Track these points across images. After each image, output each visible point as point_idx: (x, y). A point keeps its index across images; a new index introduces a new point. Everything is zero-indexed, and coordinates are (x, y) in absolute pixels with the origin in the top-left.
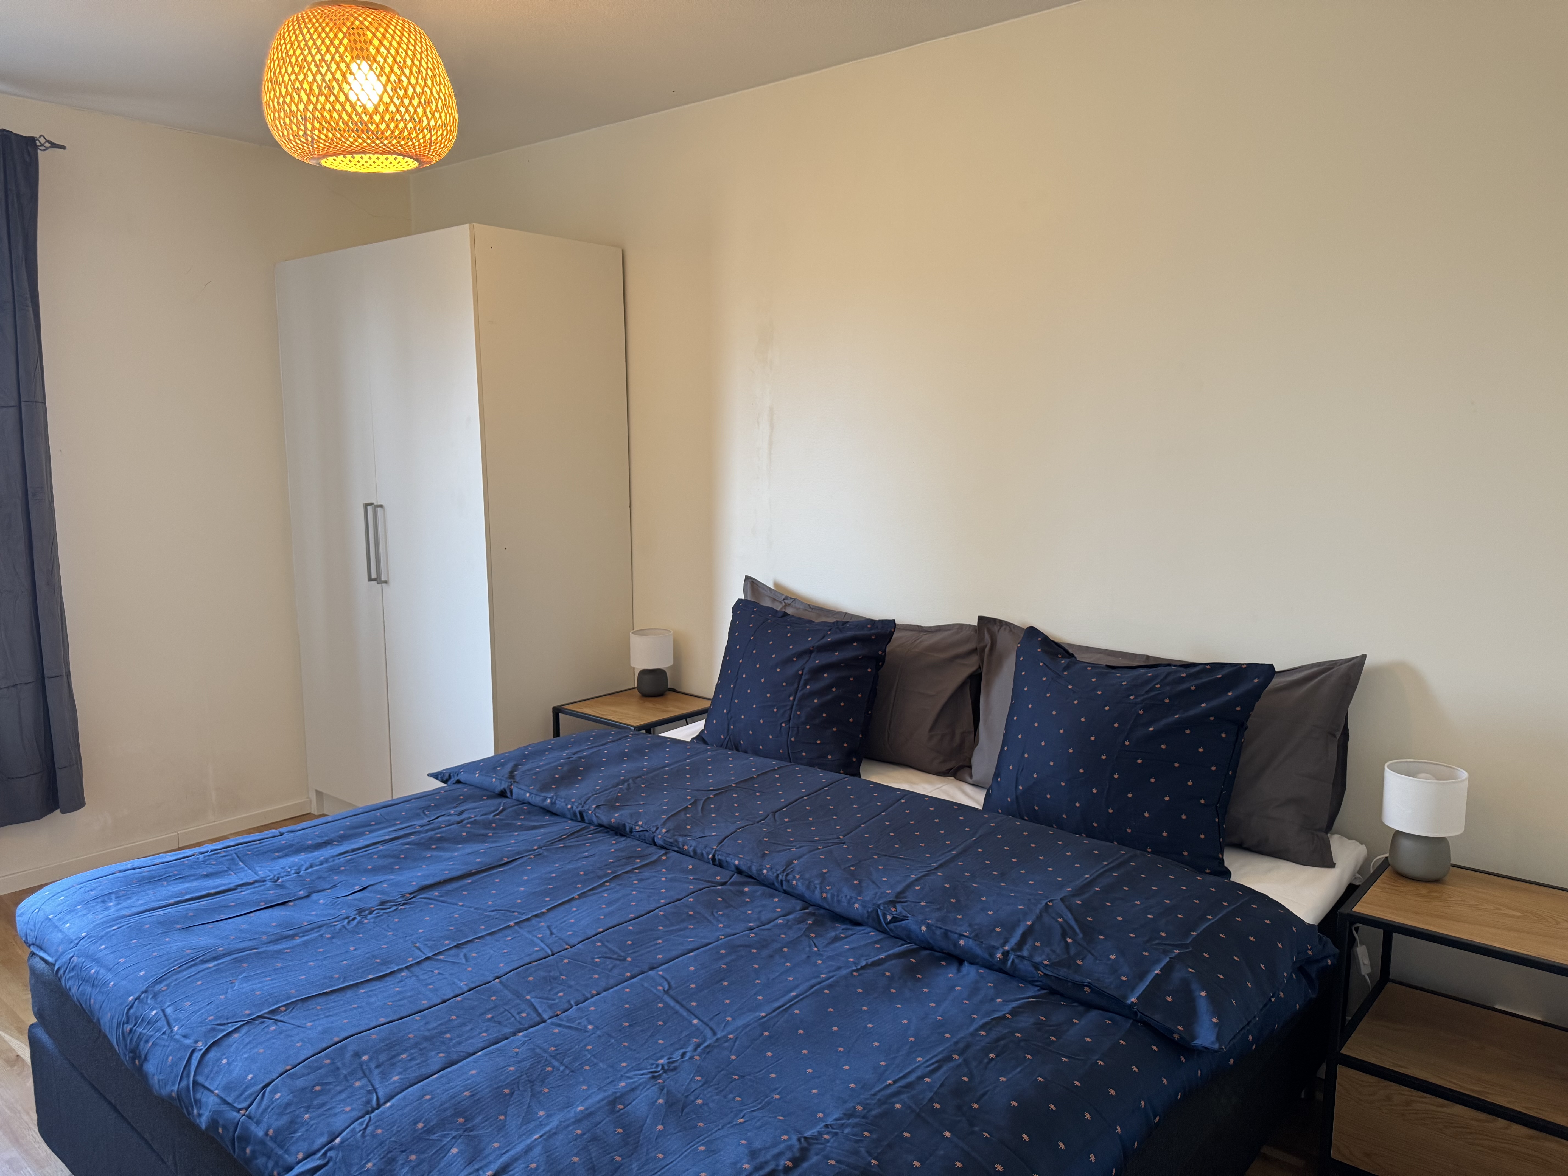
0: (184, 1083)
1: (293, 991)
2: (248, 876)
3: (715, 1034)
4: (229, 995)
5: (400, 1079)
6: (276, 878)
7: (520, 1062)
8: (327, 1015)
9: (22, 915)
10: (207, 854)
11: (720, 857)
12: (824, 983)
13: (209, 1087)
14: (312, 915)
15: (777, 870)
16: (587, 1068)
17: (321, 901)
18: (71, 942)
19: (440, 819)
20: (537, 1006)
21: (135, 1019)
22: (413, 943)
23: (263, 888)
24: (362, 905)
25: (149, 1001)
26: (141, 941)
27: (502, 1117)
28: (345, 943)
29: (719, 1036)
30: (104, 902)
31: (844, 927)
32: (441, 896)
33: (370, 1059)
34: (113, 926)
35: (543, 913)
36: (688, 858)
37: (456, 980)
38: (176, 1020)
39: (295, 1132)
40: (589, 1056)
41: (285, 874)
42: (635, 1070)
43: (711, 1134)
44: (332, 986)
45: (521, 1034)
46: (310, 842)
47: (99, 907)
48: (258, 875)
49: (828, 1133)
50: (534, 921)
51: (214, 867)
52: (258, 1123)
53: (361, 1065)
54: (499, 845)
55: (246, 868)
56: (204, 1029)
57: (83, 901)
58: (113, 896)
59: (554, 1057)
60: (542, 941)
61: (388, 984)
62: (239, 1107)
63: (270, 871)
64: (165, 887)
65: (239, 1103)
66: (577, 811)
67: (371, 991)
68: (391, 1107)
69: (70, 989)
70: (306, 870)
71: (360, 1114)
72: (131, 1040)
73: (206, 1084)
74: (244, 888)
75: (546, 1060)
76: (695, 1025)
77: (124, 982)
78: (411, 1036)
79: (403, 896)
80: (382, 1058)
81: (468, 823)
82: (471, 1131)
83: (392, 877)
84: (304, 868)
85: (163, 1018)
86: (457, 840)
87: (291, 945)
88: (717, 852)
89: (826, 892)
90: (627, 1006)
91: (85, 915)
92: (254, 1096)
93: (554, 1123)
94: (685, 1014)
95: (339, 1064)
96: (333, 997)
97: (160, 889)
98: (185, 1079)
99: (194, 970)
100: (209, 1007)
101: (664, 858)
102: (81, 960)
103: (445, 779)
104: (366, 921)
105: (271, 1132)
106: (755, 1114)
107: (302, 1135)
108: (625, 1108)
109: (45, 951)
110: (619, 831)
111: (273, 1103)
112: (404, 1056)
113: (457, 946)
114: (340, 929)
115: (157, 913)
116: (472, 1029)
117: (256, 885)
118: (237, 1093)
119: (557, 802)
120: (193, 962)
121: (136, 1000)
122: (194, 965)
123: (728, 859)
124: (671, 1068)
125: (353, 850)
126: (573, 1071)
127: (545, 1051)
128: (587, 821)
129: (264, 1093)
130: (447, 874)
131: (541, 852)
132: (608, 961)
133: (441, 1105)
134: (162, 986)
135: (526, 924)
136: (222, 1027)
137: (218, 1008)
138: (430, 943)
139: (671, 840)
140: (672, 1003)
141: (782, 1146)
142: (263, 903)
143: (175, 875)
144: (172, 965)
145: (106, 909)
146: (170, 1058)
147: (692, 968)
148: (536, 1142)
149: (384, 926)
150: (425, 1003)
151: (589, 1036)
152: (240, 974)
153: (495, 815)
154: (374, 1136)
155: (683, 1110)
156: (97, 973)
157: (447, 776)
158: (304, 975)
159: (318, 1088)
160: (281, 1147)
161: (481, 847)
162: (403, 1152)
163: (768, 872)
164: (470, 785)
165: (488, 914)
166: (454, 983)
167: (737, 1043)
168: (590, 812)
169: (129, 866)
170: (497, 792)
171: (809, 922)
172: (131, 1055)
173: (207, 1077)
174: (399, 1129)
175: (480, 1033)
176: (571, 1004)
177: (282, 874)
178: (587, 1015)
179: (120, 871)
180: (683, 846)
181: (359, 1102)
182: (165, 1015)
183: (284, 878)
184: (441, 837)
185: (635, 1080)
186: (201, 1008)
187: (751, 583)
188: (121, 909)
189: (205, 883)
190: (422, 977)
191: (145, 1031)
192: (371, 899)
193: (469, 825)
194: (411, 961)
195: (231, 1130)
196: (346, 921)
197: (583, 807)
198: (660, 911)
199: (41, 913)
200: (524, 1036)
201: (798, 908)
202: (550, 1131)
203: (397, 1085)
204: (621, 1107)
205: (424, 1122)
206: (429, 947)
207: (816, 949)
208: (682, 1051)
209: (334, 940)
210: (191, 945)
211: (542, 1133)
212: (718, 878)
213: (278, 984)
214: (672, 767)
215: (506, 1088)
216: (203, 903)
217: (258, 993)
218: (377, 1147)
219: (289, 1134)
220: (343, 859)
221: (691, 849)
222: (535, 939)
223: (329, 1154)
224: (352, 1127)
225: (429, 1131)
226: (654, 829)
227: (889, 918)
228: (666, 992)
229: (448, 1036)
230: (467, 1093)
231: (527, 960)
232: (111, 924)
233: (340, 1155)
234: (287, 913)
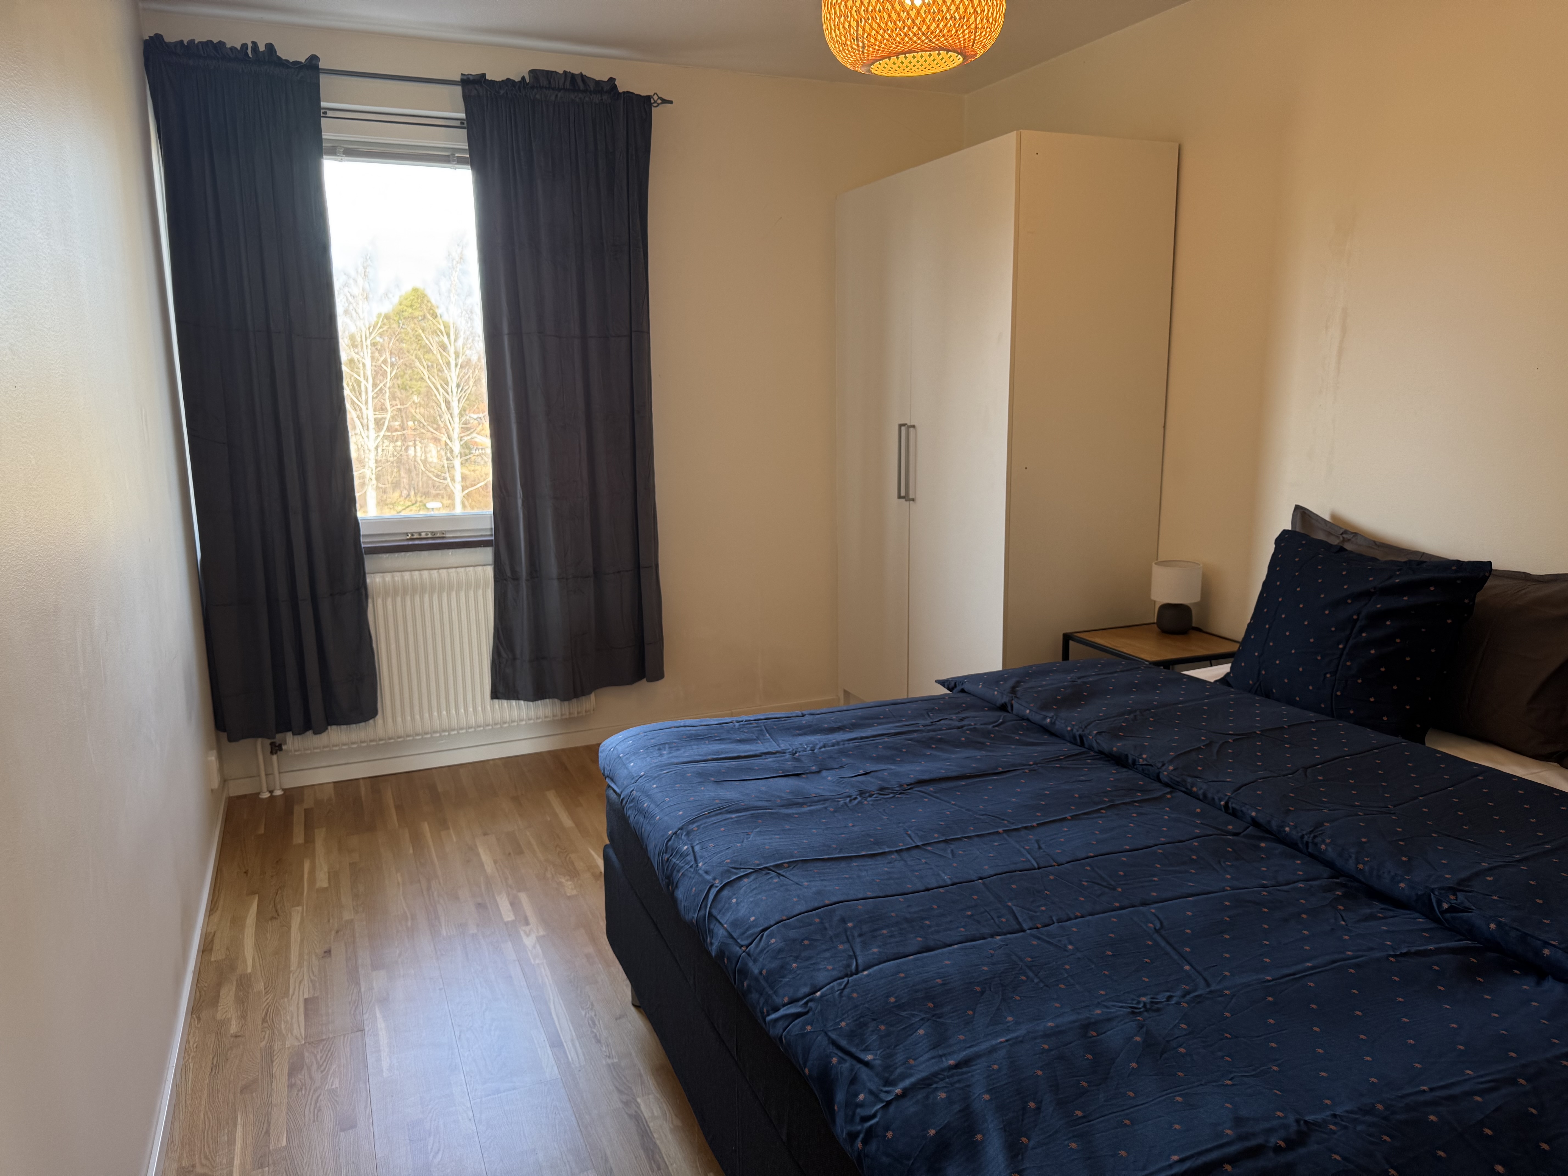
0: (702, 913)
1: (796, 852)
2: (772, 746)
3: (1208, 985)
4: (744, 845)
5: (880, 952)
6: (794, 752)
7: (994, 964)
8: (822, 878)
9: (603, 751)
10: (742, 723)
11: (1234, 805)
12: (1350, 961)
13: (721, 921)
14: (820, 789)
15: (1302, 830)
16: (1062, 986)
17: (829, 778)
18: (633, 778)
19: (942, 722)
20: (1018, 915)
21: (672, 851)
22: (906, 831)
23: (782, 758)
24: (864, 788)
25: (683, 837)
26: (683, 785)
27: (970, 1012)
28: (845, 819)
29: (1212, 988)
30: (659, 749)
31: (1383, 906)
32: (935, 792)
33: (854, 927)
34: (663, 770)
35: (1033, 826)
36: (1198, 801)
37: (941, 873)
38: (701, 857)
39: (783, 977)
40: (1066, 975)
41: (802, 749)
42: (1114, 1001)
43: (1192, 1087)
44: (829, 854)
45: (998, 938)
46: (826, 726)
47: (656, 753)
48: (780, 747)
49: (1335, 1124)
50: (1023, 833)
51: (746, 734)
52: (755, 961)
53: (846, 930)
54: (995, 755)
55: (771, 740)
56: (721, 869)
57: (645, 747)
58: (667, 746)
59: (1030, 968)
60: (1029, 853)
61: (878, 863)
62: (742, 943)
63: (790, 745)
64: (707, 745)
65: (742, 940)
66: (1077, 734)
67: (863, 866)
68: (868, 975)
69: (629, 817)
70: (820, 748)
71: (840, 975)
72: (668, 867)
73: (719, 917)
74: (768, 756)
75: (1021, 968)
76: (1186, 971)
77: (666, 818)
78: (893, 914)
79: (901, 786)
80: (865, 928)
81: (968, 730)
82: (939, 1018)
83: (893, 767)
84: (818, 747)
85: (692, 854)
86: (957, 744)
87: (799, 811)
88: (1232, 800)
89: (1363, 864)
90: (1112, 935)
91: (645, 758)
92: (754, 936)
93: (1021, 1031)
94: (1176, 957)
95: (827, 925)
96: (829, 864)
97: (703, 746)
98: (703, 909)
99: (720, 817)
100: (727, 851)
101: (1169, 796)
102: (639, 794)
103: (951, 687)
104: (866, 802)
105: (764, 972)
106: (1246, 1079)
107: (789, 981)
108: (1098, 1035)
109: (615, 784)
110: (1120, 761)
111: (768, 946)
112: (885, 932)
113: (945, 841)
114: (842, 806)
115: (698, 765)
116: (951, 922)
117: (778, 755)
118: (741, 931)
119: (1057, 723)
120: (719, 811)
121: (674, 834)
122: (720, 813)
123: (1243, 809)
124: (1153, 1008)
125: (862, 738)
126: (1047, 986)
127: (1021, 959)
128: (1086, 746)
129: (763, 935)
130: (943, 773)
131: (1036, 768)
132: (1096, 887)
133: (913, 986)
134: (694, 826)
135: (1014, 833)
136: (735, 871)
137: (734, 853)
138: (920, 833)
139: (1178, 779)
140: (1163, 944)
141: (1275, 1123)
142: (781, 772)
143: (715, 737)
144: (704, 810)
145: (661, 755)
146: (694, 889)
147: (1189, 913)
148: (1002, 1045)
149: (881, 810)
150: (909, 887)
151: (1068, 956)
152: (756, 828)
153: (994, 727)
154: (850, 998)
155: (1162, 1055)
156: (648, 807)
157: (953, 684)
158: (807, 839)
159: (806, 942)
160: (772, 988)
161: (978, 754)
162: (874, 1020)
163: (1291, 829)
164: (974, 695)
165: (978, 816)
166: (939, 875)
167: (1234, 1001)
168: (1091, 737)
169: (682, 724)
170: (998, 705)
171: (1337, 893)
172: (667, 881)
173: (720, 911)
174: (873, 998)
175: (958, 927)
176: (1053, 920)
177: (800, 750)
178: (1068, 935)
179: (675, 727)
180: (1192, 787)
181: (840, 964)
182: (694, 851)
183: (801, 753)
184: (940, 739)
185: (1112, 1011)
186: (721, 851)
187: (1301, 513)
188: (672, 757)
189: (737, 747)
190: (910, 863)
191: (678, 862)
192: (872, 783)
193: (968, 732)
194: (901, 846)
195: (734, 962)
196: (848, 799)
197: (1083, 731)
198: (1160, 849)
199: (615, 752)
200: (1001, 940)
201: (1325, 875)
202: (1017, 1038)
203: (876, 956)
204: (1094, 1034)
205: (896, 997)
206: (919, 836)
207: (1343, 923)
208: (1168, 994)
209: (836, 814)
210: (720, 796)
211: (1008, 1037)
212: (1230, 827)
213: (785, 843)
214: (1187, 704)
215: (978, 986)
216: (734, 763)
217: (767, 847)
218: (851, 1010)
219: (779, 978)
220: (852, 745)
221: (1201, 792)
222: (1022, 849)
223: (810, 1004)
224: (831, 985)
225: (900, 1007)
226: (1160, 765)
227: (1445, 906)
228: (1157, 931)
229: (928, 922)
230: (939, 981)
231: (1012, 867)
232: (662, 768)
233: (819, 1007)
234: (800, 783)
